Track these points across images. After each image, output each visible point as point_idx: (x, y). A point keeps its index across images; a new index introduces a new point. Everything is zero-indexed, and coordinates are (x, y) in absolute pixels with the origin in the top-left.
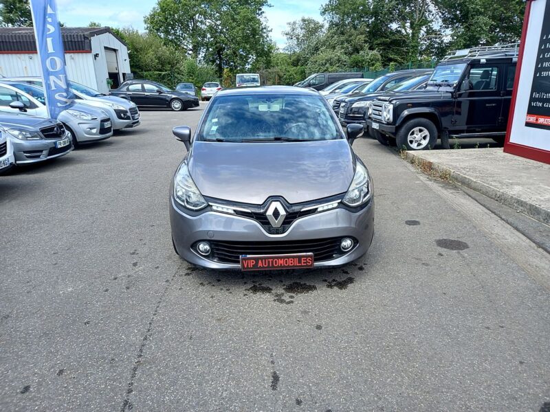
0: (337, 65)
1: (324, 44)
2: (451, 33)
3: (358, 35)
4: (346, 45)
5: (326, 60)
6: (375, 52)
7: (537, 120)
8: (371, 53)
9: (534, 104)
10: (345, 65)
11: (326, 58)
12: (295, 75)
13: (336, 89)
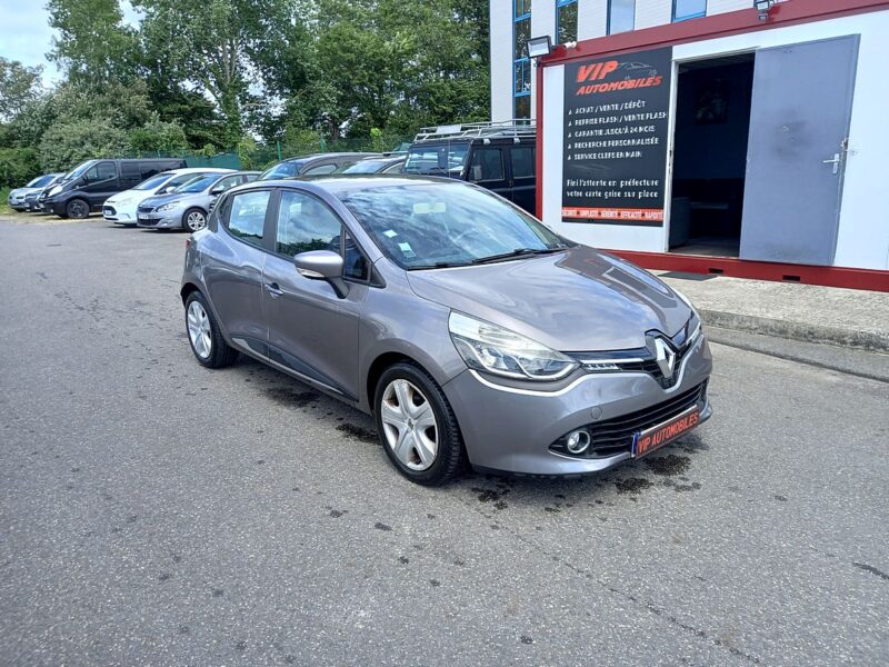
0: (109, 145)
1: (66, 107)
2: (280, 102)
3: (131, 94)
4: (111, 110)
5: (82, 136)
6: (173, 125)
7: (578, 213)
8: (166, 126)
9: (570, 194)
10: (123, 146)
11: (81, 132)
12: (13, 164)
13: (166, 187)
